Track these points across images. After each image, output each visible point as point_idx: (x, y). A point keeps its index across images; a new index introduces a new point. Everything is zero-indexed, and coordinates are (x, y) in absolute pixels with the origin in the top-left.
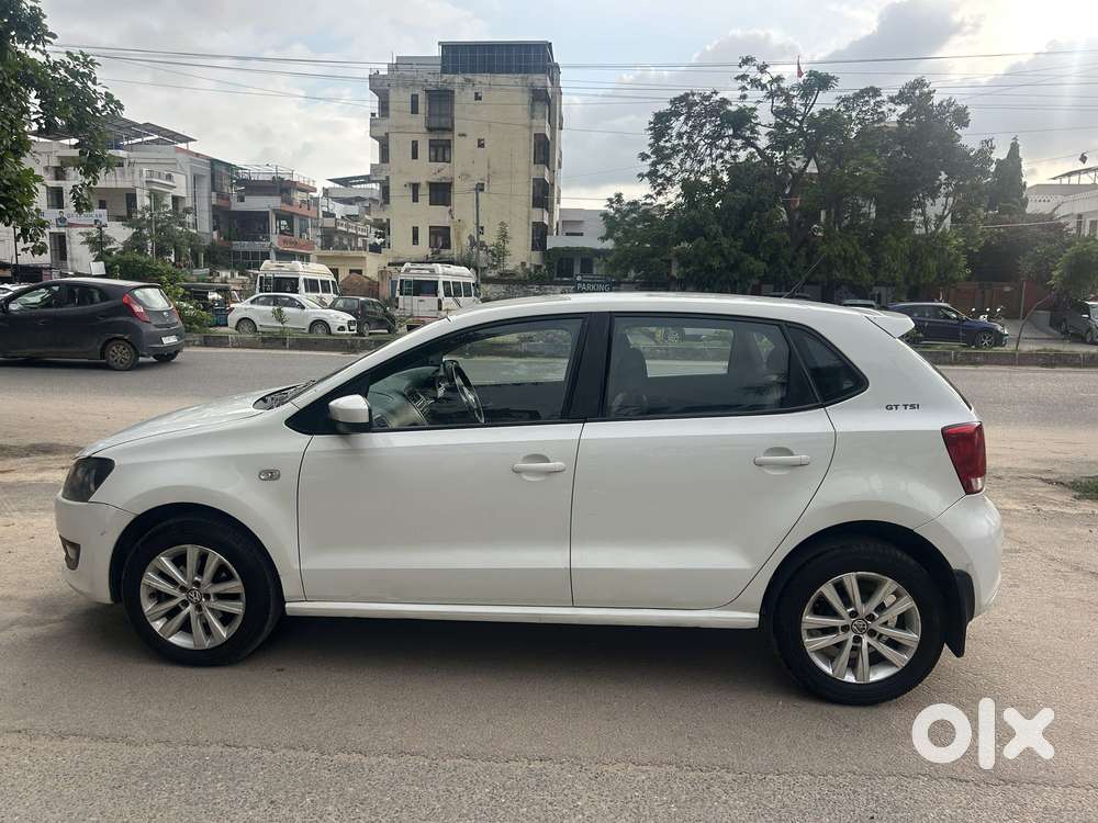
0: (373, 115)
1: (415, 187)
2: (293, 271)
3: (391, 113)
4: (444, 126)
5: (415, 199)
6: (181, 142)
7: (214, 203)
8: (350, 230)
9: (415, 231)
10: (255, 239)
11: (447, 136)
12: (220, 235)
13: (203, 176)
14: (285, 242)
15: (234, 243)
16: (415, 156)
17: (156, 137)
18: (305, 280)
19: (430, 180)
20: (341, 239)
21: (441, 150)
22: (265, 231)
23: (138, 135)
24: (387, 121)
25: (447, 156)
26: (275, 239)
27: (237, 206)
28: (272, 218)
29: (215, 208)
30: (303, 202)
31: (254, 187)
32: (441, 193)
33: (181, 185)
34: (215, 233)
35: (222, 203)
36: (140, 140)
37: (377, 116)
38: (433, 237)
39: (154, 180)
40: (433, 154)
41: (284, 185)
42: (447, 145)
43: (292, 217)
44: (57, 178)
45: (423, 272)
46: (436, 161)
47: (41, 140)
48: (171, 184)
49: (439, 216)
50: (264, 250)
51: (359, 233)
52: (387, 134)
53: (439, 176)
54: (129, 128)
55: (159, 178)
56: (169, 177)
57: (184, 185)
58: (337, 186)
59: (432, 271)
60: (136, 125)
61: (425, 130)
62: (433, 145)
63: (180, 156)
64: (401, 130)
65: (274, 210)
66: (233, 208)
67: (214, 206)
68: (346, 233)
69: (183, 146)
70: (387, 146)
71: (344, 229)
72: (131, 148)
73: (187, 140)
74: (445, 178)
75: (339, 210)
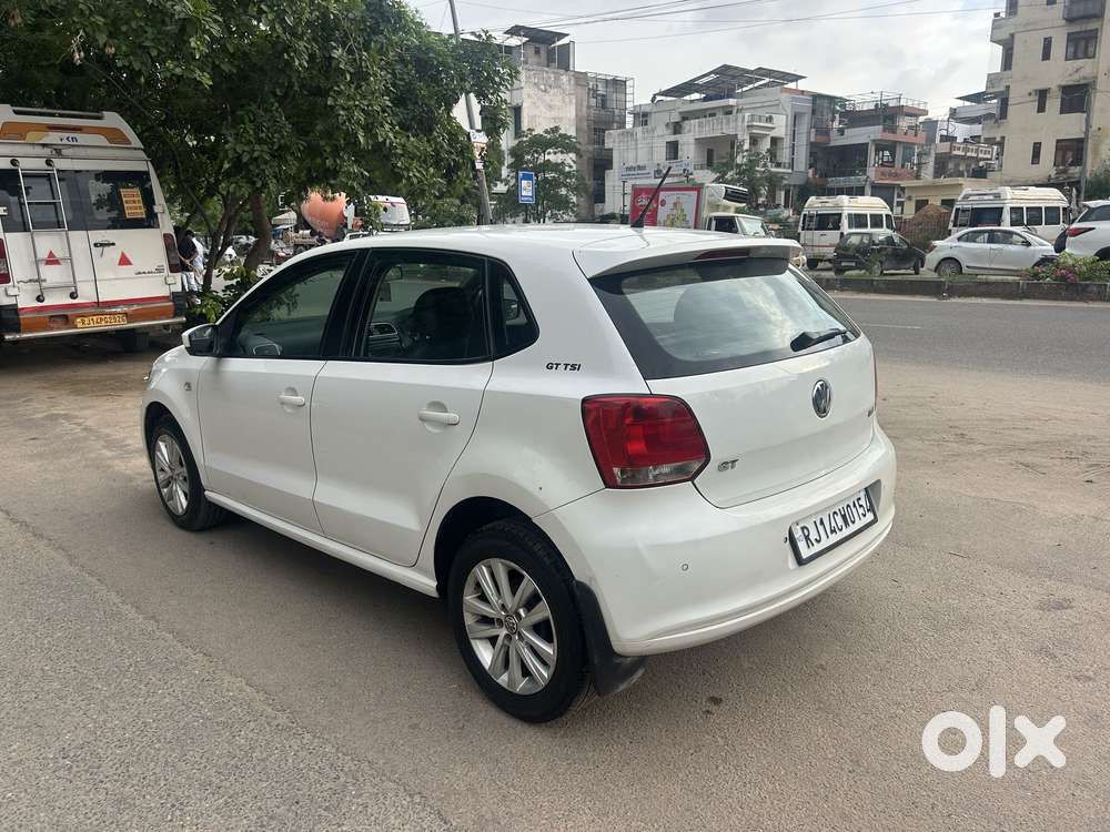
0: (997, 15)
1: (1043, 95)
2: (837, 206)
3: (1020, 10)
4: (1091, 12)
5: (1041, 109)
6: (792, 81)
7: (812, 140)
8: (969, 154)
9: (1037, 148)
10: (852, 173)
11: (1092, 26)
12: (815, 173)
13: (804, 114)
14: (883, 174)
15: (830, 179)
16: (1046, 56)
17: (767, 80)
18: (849, 215)
19: (1064, 83)
20: (957, 165)
21: (1082, 44)
22: (863, 165)
23: (750, 81)
24: (1013, 20)
25: (1091, 49)
26: (872, 172)
27: (837, 141)
28: (872, 150)
29: (812, 145)
30: (910, 128)
31: (855, 118)
32: (1076, 97)
33: (781, 126)
34: (811, 171)
35: (821, 139)
36: (751, 86)
37: (1003, 15)
38: (1060, 153)
39: (755, 124)
40: (1071, 50)
41: (888, 112)
42: (1092, 37)
43: (895, 147)
44: (675, 133)
45: (986, 197)
46: (1075, 57)
47: (669, 99)
48: (770, 125)
49: (1071, 126)
50: (858, 184)
51: (981, 156)
52: (1012, 36)
53: (1076, 77)
54: (742, 75)
55: (760, 121)
56: (770, 119)
57: (784, 124)
58: (968, 103)
59: (997, 196)
60: (748, 71)
61: (1064, 22)
62: (1073, 39)
63: (784, 96)
64: (1030, 28)
65: (874, 141)
66: (832, 144)
67: (812, 144)
68: (963, 158)
69: (792, 85)
70: (1012, 49)
71: (960, 153)
72: (742, 95)
73: (797, 78)
74: (1084, 78)
75: (961, 131)
